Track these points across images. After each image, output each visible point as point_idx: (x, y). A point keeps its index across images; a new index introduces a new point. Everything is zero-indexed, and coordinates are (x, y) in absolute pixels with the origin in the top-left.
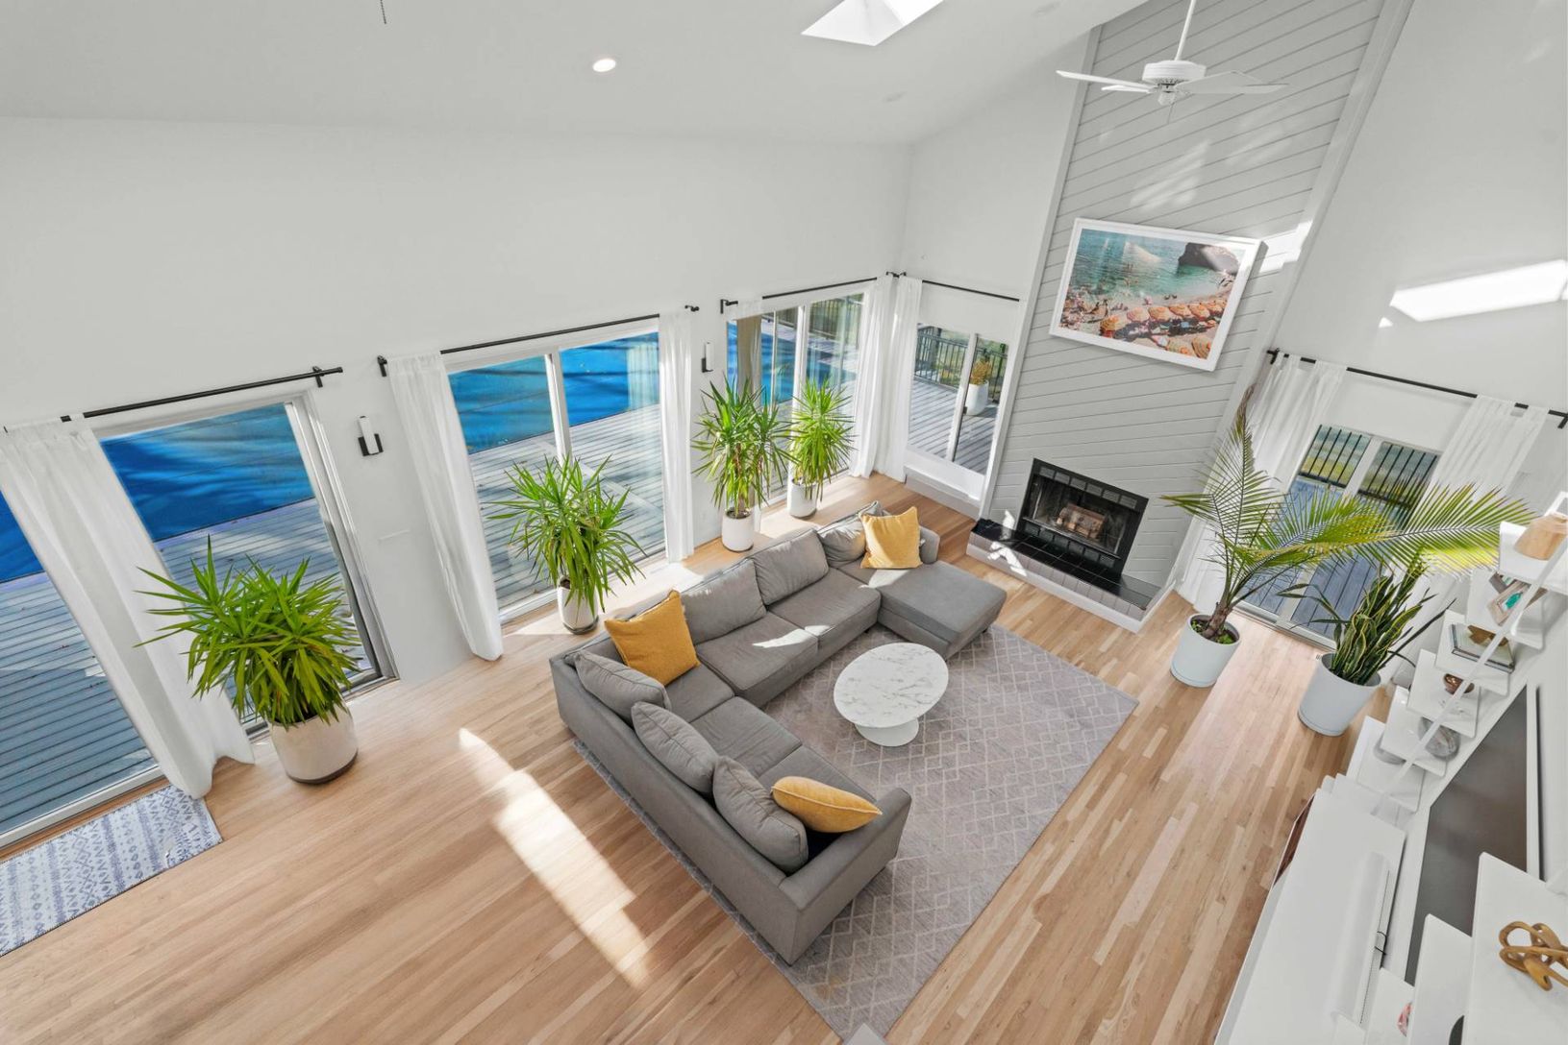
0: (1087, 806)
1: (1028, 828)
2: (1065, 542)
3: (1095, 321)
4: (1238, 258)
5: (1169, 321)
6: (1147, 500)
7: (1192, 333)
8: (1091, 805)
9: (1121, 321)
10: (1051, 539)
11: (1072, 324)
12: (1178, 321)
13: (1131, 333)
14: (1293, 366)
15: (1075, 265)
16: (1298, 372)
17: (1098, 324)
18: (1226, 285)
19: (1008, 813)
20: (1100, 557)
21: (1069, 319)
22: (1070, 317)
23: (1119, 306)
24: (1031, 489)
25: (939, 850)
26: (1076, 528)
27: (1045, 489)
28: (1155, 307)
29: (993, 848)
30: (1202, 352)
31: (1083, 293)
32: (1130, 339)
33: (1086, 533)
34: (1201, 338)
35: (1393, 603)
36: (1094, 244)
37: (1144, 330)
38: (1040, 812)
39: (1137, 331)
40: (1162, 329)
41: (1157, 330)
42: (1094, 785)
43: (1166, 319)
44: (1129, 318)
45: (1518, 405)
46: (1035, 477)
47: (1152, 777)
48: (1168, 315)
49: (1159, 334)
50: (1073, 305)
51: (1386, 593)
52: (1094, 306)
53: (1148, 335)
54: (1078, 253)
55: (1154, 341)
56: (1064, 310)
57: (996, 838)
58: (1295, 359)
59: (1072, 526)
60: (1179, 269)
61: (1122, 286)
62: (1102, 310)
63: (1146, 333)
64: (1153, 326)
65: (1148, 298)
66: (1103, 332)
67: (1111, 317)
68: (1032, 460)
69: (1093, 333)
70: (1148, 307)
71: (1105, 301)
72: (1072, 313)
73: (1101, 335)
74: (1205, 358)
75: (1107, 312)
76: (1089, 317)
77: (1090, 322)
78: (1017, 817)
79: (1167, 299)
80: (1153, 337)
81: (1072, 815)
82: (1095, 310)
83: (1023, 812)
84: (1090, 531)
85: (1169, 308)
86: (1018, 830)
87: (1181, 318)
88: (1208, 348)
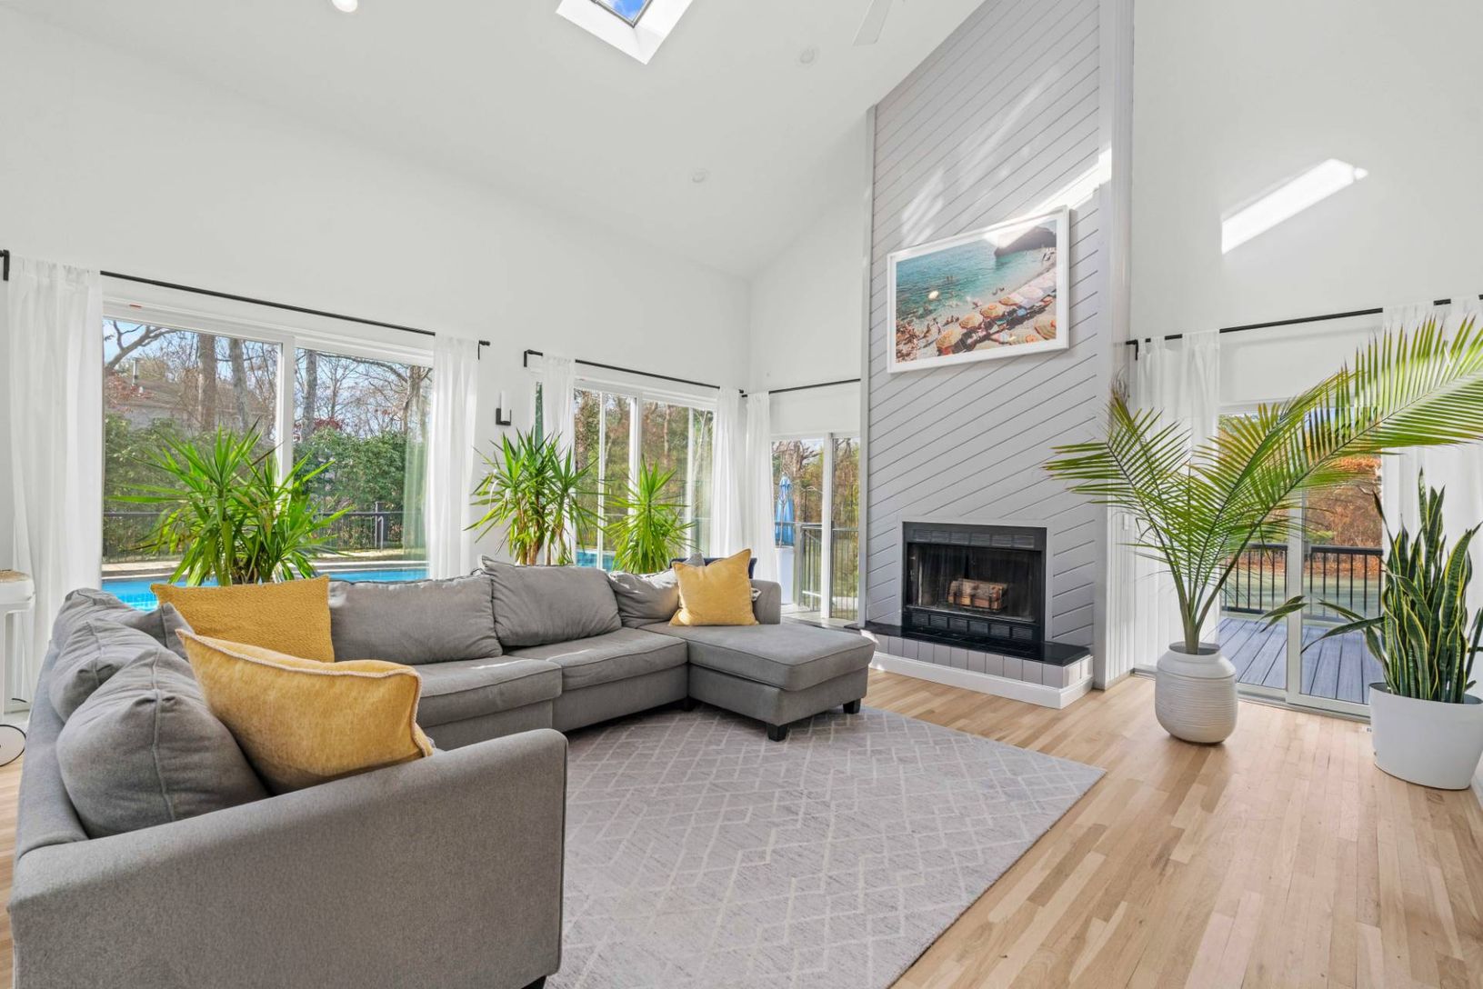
0: (1032, 899)
1: (902, 933)
2: (962, 623)
3: (929, 344)
4: (1051, 230)
5: (1004, 315)
6: (1045, 529)
7: (1031, 317)
8: (1040, 896)
9: (956, 333)
10: (946, 625)
11: (908, 355)
12: (1014, 311)
13: (969, 341)
14: (1160, 348)
15: (897, 297)
16: (1168, 353)
17: (934, 345)
18: (1049, 259)
19: (861, 910)
20: (1011, 630)
21: (904, 352)
22: (905, 349)
23: (950, 320)
24: (908, 566)
25: (689, 975)
26: (972, 601)
27: (923, 559)
28: (985, 307)
29: (816, 970)
30: (1049, 333)
31: (912, 321)
32: (970, 348)
33: (985, 604)
34: (1042, 319)
35: (1428, 565)
36: (910, 271)
37: (981, 333)
38: (930, 907)
39: (975, 337)
40: (999, 326)
41: (995, 328)
42: (1043, 869)
43: (1001, 314)
44: (963, 328)
45: (1437, 303)
46: (909, 547)
47: (1153, 857)
48: (1001, 310)
49: (998, 332)
50: (905, 335)
51: (1409, 553)
52: (925, 330)
53: (987, 337)
54: (898, 286)
55: (995, 341)
56: (897, 345)
57: (826, 953)
58: (1158, 340)
59: (967, 601)
60: (997, 262)
61: (947, 299)
62: (934, 330)
63: (985, 336)
64: (989, 326)
65: (975, 301)
66: (941, 352)
67: (943, 333)
68: (901, 524)
69: (931, 356)
70: (979, 309)
71: (934, 319)
72: (905, 344)
73: (939, 355)
74: (1054, 338)
75: (939, 330)
76: (922, 343)
77: (925, 346)
78: (881, 916)
79: (994, 294)
80: (994, 337)
81: (1000, 911)
82: (927, 332)
83: (894, 908)
84: (991, 600)
85: (1000, 302)
86: (877, 938)
87: (1015, 307)
88: (1053, 326)
